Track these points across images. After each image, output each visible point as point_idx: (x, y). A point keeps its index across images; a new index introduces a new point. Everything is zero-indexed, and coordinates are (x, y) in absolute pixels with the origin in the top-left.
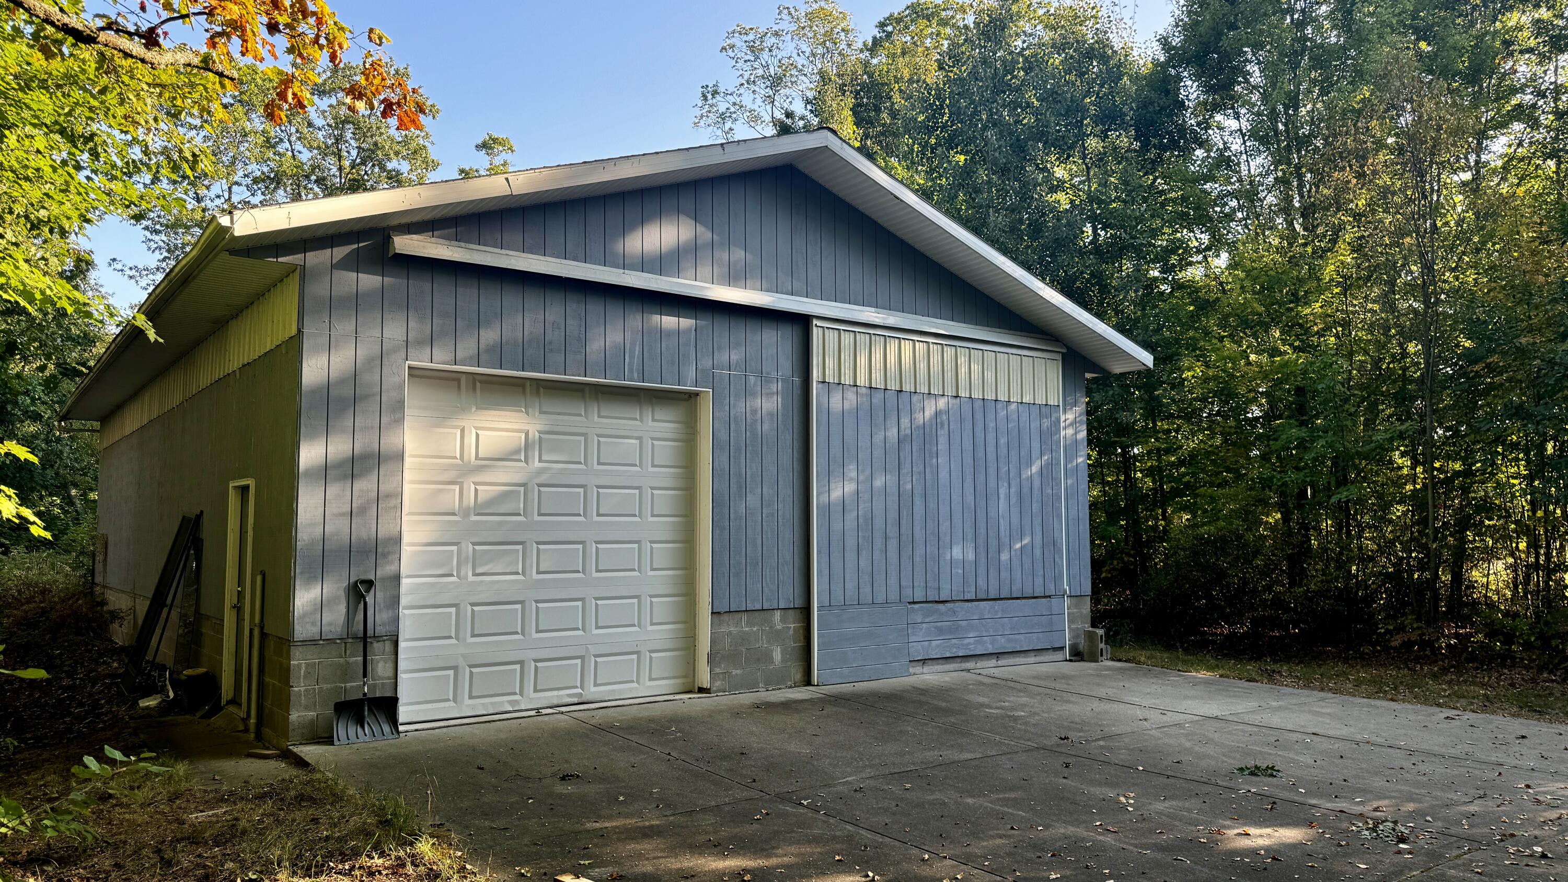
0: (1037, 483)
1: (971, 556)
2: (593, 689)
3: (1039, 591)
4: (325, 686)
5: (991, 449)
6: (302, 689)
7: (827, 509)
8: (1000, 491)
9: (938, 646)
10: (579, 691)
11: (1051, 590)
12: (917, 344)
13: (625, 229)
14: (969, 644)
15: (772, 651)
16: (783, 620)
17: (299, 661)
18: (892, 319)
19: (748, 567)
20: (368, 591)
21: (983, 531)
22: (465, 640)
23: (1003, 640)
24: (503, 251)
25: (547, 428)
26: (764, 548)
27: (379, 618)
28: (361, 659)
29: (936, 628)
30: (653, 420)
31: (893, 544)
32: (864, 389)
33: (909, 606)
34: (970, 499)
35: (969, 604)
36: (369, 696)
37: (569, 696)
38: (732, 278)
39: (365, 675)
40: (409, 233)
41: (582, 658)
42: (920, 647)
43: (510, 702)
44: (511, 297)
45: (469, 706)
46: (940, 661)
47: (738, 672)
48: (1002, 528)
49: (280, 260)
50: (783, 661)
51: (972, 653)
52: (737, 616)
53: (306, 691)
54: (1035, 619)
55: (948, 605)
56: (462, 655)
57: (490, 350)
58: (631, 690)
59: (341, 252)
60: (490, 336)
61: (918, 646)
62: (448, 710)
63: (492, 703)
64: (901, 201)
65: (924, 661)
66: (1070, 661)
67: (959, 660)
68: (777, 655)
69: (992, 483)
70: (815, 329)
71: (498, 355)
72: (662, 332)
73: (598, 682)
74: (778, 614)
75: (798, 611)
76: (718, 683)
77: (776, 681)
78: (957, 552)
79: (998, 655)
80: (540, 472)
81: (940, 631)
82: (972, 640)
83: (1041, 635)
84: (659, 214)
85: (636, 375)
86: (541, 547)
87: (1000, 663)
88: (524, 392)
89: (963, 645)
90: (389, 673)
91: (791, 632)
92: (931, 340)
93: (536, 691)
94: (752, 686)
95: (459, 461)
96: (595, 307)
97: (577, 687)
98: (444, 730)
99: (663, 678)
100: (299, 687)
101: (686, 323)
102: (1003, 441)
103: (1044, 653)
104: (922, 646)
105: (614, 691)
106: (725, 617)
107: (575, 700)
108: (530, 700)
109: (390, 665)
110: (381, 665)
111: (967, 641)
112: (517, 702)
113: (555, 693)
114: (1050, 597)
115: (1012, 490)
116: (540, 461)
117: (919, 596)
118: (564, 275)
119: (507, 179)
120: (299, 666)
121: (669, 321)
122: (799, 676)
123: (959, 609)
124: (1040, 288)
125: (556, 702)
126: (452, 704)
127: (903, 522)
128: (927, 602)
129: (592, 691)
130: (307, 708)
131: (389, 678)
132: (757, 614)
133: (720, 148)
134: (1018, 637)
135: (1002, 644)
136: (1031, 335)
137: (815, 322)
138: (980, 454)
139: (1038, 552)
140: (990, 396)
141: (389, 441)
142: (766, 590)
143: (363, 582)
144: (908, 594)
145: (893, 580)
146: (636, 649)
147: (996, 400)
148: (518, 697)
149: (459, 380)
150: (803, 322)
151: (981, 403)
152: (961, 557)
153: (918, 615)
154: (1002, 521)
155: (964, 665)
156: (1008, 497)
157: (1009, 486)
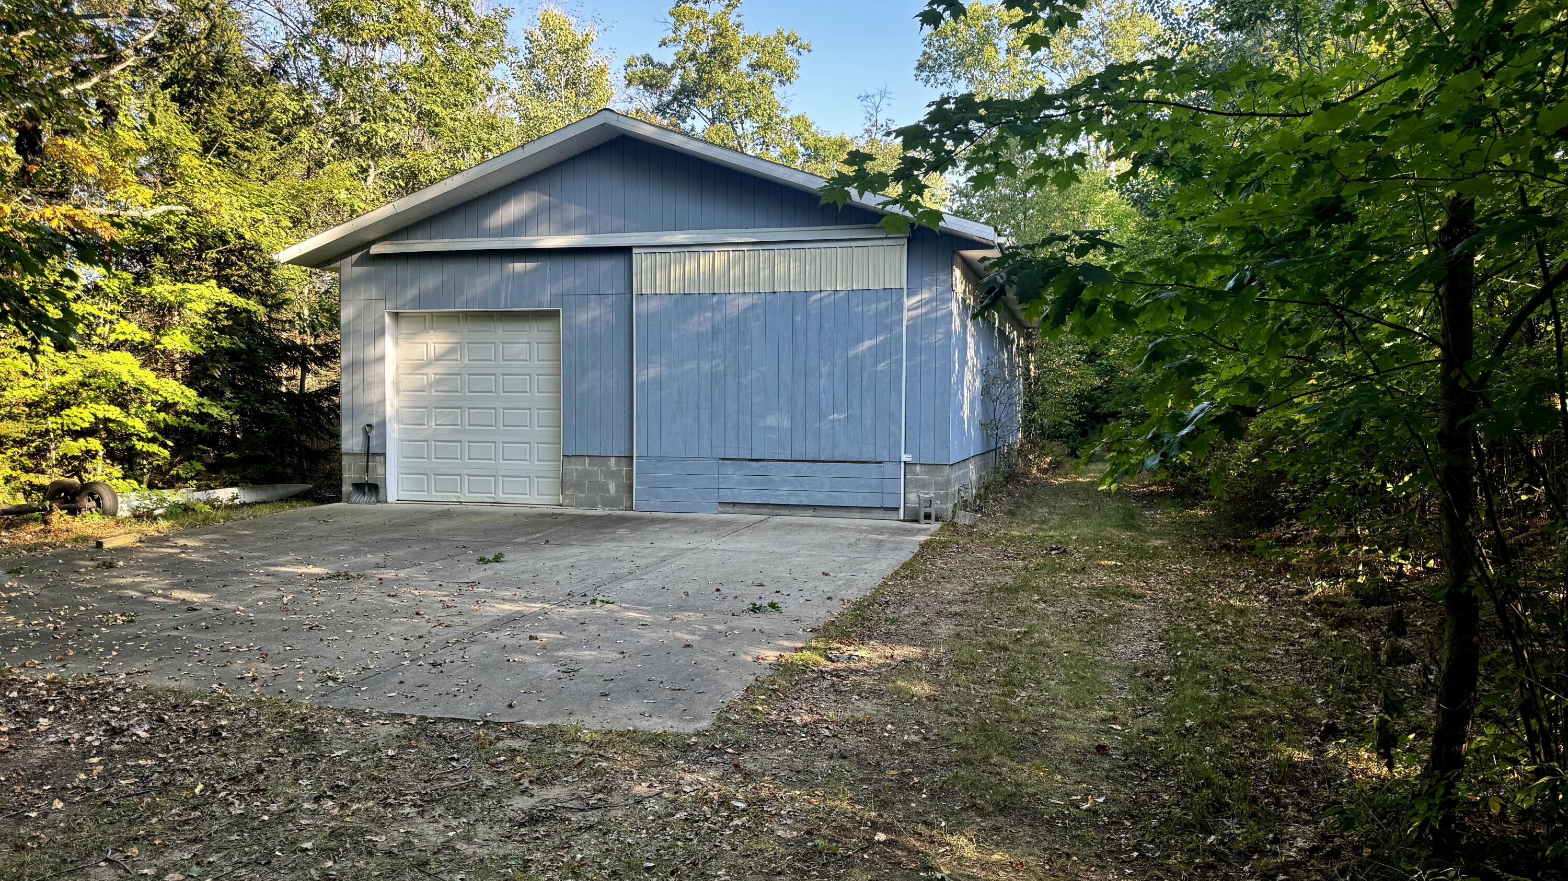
0: (870, 361)
1: (786, 423)
2: (502, 496)
3: (867, 457)
5: (813, 334)
6: (346, 476)
7: (645, 384)
8: (822, 369)
9: (747, 494)
10: (494, 495)
11: (884, 456)
14: (782, 495)
15: (608, 484)
16: (617, 464)
19: (589, 427)
20: (372, 430)
21: (801, 403)
23: (820, 496)
26: (601, 415)
27: (374, 446)
28: (366, 464)
29: (747, 480)
31: (705, 415)
32: (679, 296)
33: (721, 462)
35: (784, 464)
36: (374, 482)
39: (368, 472)
41: (493, 476)
43: (455, 496)
45: (434, 496)
46: (751, 506)
48: (823, 402)
50: (616, 492)
51: (783, 503)
54: (862, 482)
55: (761, 463)
58: (525, 499)
61: (729, 492)
63: (446, 496)
65: (734, 505)
66: (902, 520)
67: (766, 507)
68: (612, 487)
69: (813, 363)
70: (635, 256)
74: (613, 460)
75: (625, 459)
76: (567, 501)
77: (610, 505)
78: (771, 421)
79: (815, 507)
80: (465, 366)
81: (751, 482)
82: (785, 492)
83: (868, 495)
85: (509, 304)
86: (471, 410)
88: (459, 320)
89: (775, 495)
90: (383, 473)
91: (624, 473)
93: (469, 492)
94: (593, 506)
97: (492, 493)
99: (549, 495)
102: (828, 326)
103: (870, 511)
104: (732, 492)
105: (514, 498)
109: (382, 469)
110: (379, 468)
111: (779, 493)
112: (459, 497)
113: (480, 495)
114: (881, 463)
115: (837, 369)
117: (731, 454)
120: (345, 464)
121: (532, 266)
123: (772, 467)
125: (480, 500)
126: (426, 493)
128: (738, 459)
130: (348, 484)
131: (381, 475)
132: (596, 458)
134: (838, 494)
136: (875, 225)
137: (634, 251)
139: (868, 423)
141: (376, 352)
142: (603, 443)
143: (368, 425)
144: (719, 452)
145: (705, 442)
146: (527, 475)
148: (459, 494)
149: (425, 317)
152: (776, 425)
153: (729, 468)
154: (822, 396)
155: (776, 511)
156: (831, 374)
157: (834, 365)
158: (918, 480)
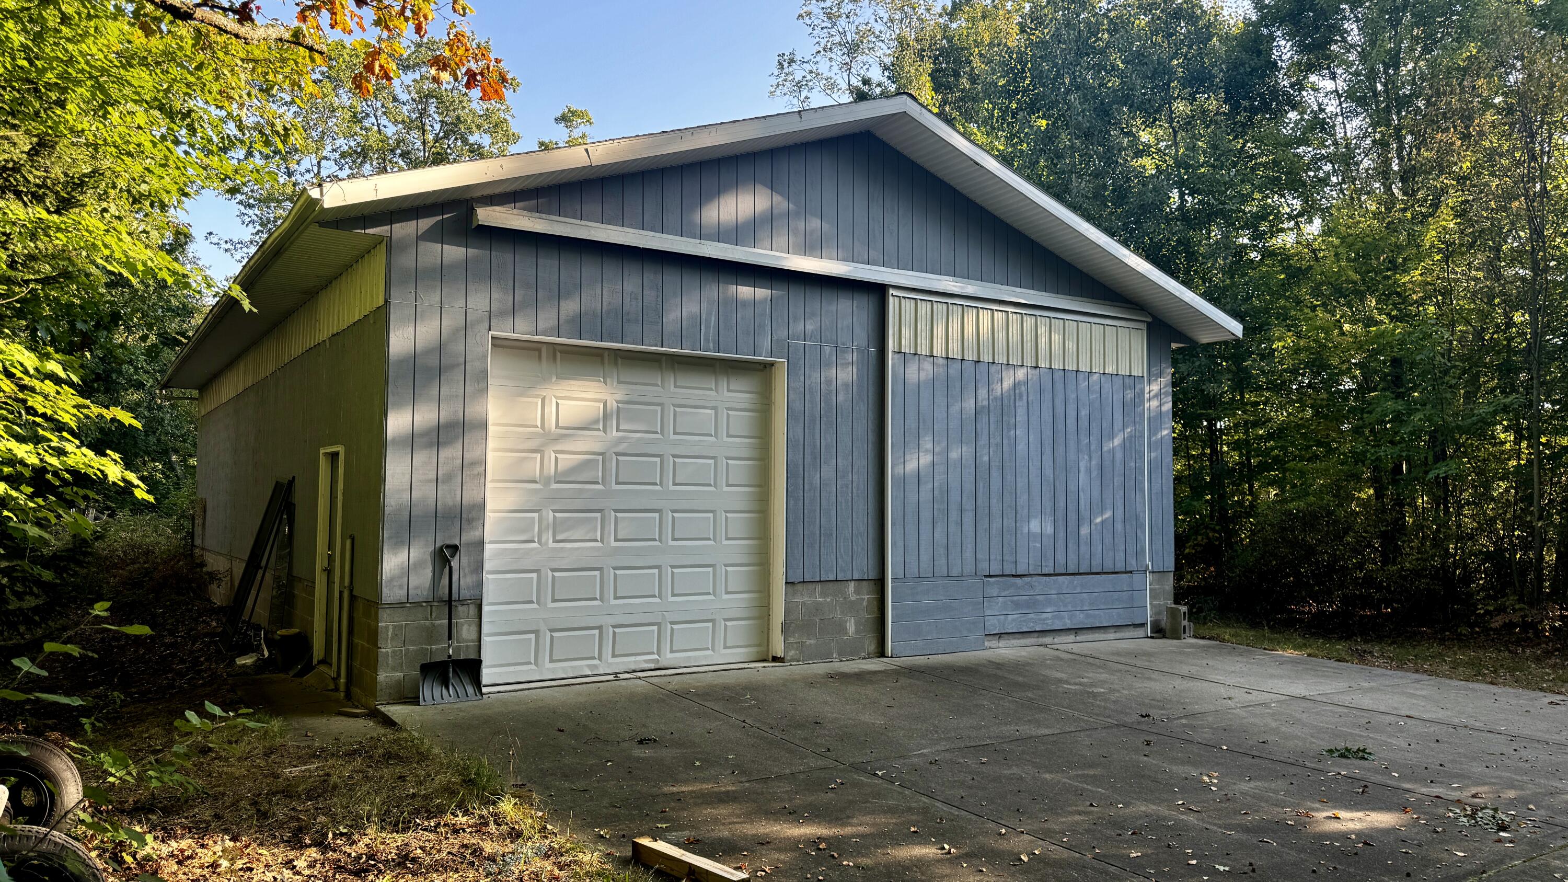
0: (1119, 455)
1: (1049, 530)
2: (669, 655)
3: (1120, 566)
4: (411, 648)
5: (1071, 422)
6: (390, 650)
7: (902, 481)
8: (1081, 464)
9: (1013, 620)
10: (656, 657)
11: (1132, 564)
12: (996, 313)
13: (702, 199)
14: (1047, 619)
15: (846, 622)
16: (857, 591)
17: (386, 623)
18: (971, 288)
19: (822, 538)
20: (453, 556)
21: (1061, 504)
22: (546, 604)
23: (1082, 616)
24: (583, 222)
25: (626, 398)
26: (839, 519)
27: (463, 582)
28: (446, 621)
29: (1012, 602)
30: (729, 391)
31: (969, 518)
32: (941, 360)
33: (985, 580)
34: (1049, 472)
35: (1047, 579)
36: (453, 658)
37: (646, 661)
38: (807, 249)
39: (450, 638)
40: (492, 205)
41: (659, 624)
42: (996, 621)
43: (589, 666)
44: (590, 269)
45: (550, 670)
46: (1017, 636)
47: (812, 642)
48: (1082, 502)
49: (367, 231)
50: (857, 631)
51: (1049, 628)
52: (811, 586)
53: (393, 652)
54: (1116, 595)
55: (1026, 579)
56: (543, 619)
57: (570, 321)
58: (706, 657)
59: (425, 224)
60: (570, 307)
61: (994, 620)
62: (529, 672)
63: (572, 667)
64: (982, 166)
65: (1000, 635)
66: (1152, 637)
67: (1036, 635)
68: (851, 626)
69: (1072, 456)
70: (891, 299)
71: (578, 325)
72: (738, 303)
73: (674, 649)
74: (852, 585)
75: (872, 582)
76: (792, 653)
77: (849, 652)
78: (1035, 526)
79: (1077, 631)
80: (619, 441)
81: (1017, 605)
82: (1049, 615)
83: (1121, 611)
84: (736, 185)
85: (711, 345)
86: (619, 515)
87: (1079, 638)
88: (603, 363)
89: (1040, 620)
90: (474, 636)
91: (865, 603)
92: (1010, 309)
93: (614, 656)
94: (825, 657)
95: (539, 430)
96: (671, 277)
97: (653, 653)
98: (526, 692)
99: (738, 647)
100: (387, 648)
101: (762, 293)
102: (1084, 413)
103: (1125, 629)
104: (998, 620)
105: (689, 657)
106: (799, 587)
107: (652, 666)
108: (611, 664)
109: (474, 629)
110: (465, 628)
111: (1044, 616)
112: (596, 666)
113: (632, 658)
114: (1131, 572)
115: (1093, 463)
116: (618, 430)
117: (995, 569)
118: (641, 246)
119: (587, 150)
120: (387, 627)
121: (745, 291)
122: (872, 647)
123: (1036, 584)
124: (1125, 256)
125: (633, 667)
126: (533, 667)
127: (980, 494)
128: (1003, 576)
129: (669, 658)
130: (394, 669)
131: (473, 641)
132: (831, 585)
133: (797, 115)
134: (1097, 612)
135: (1080, 619)
136: (1115, 303)
137: (891, 291)
138: (1060, 426)
139: (1119, 527)
140: (1071, 366)
141: (473, 410)
142: (839, 560)
143: (448, 547)
144: (984, 567)
145: (969, 554)
146: (710, 617)
147: (1077, 371)
148: (596, 662)
149: (539, 350)
150: (879, 291)
151: (1062, 373)
152: (1038, 530)
153: (994, 588)
156: (1088, 470)
157: (1090, 459)
158: (1152, 590)
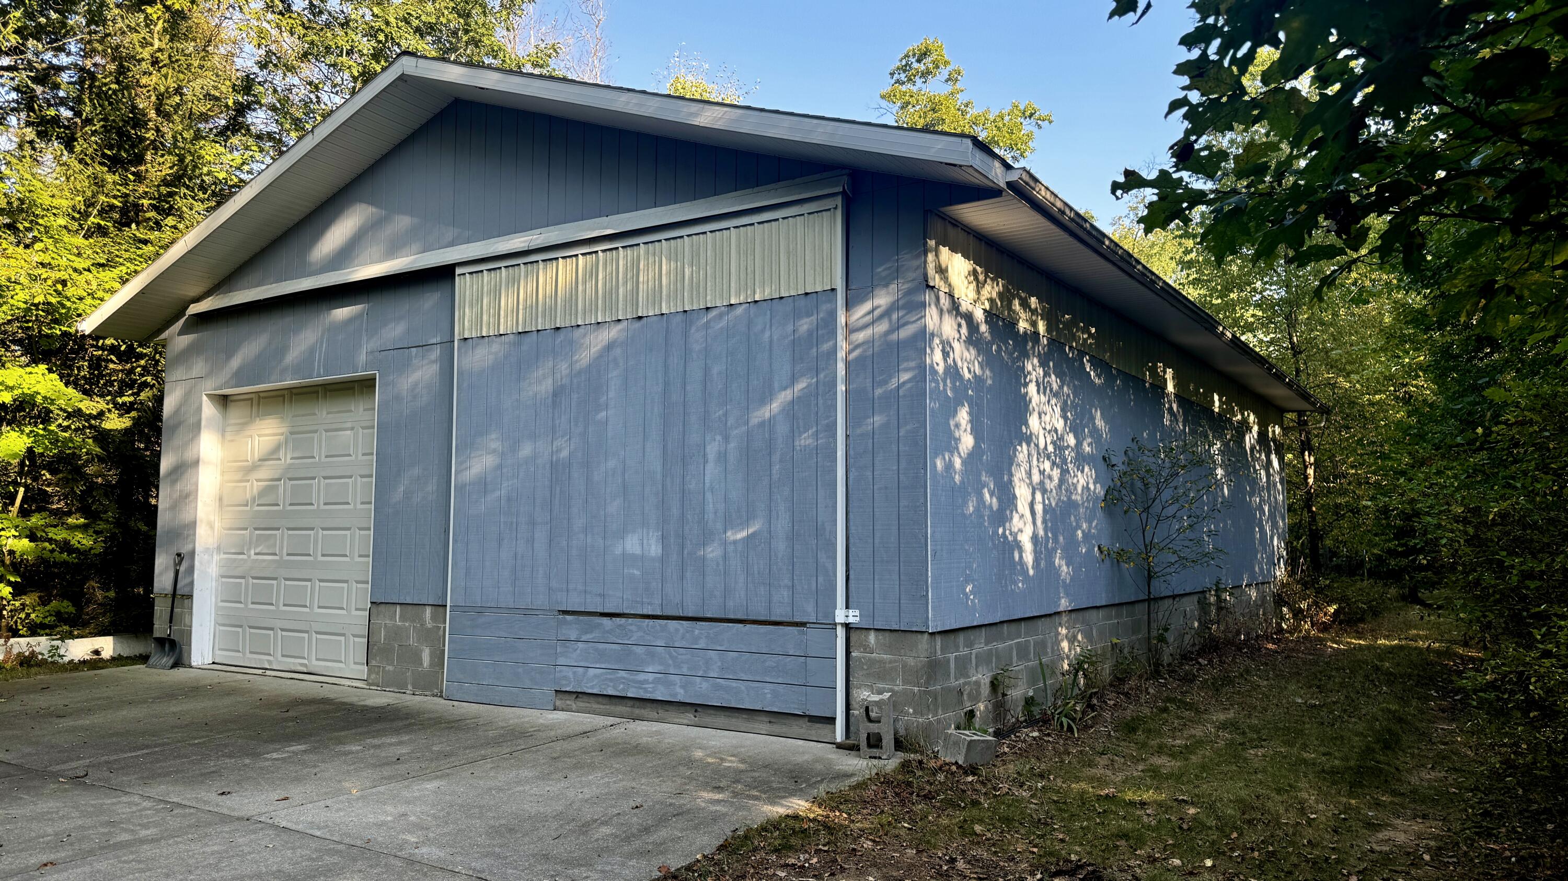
1: (655, 549)
2: (315, 662)
3: (781, 613)
5: (694, 386)
8: (708, 449)
9: (596, 676)
10: (306, 662)
11: (808, 612)
15: (422, 652)
16: (433, 618)
17: (157, 607)
19: (402, 557)
20: (180, 561)
21: (674, 512)
22: (248, 605)
23: (705, 685)
27: (184, 581)
29: (596, 650)
31: (541, 535)
32: (512, 336)
33: (560, 616)
37: (303, 664)
39: (171, 622)
41: (308, 633)
42: (570, 675)
43: (268, 661)
45: (250, 659)
46: (600, 699)
47: (391, 668)
48: (710, 507)
50: (432, 663)
51: (648, 696)
52: (392, 608)
54: (771, 661)
55: (618, 620)
56: (247, 617)
58: (340, 669)
61: (569, 672)
62: (239, 659)
63: (259, 659)
65: (577, 695)
66: (839, 744)
67: (630, 703)
68: (426, 657)
69: (694, 438)
70: (457, 277)
73: (319, 656)
74: (428, 610)
76: (373, 676)
77: (422, 686)
78: (632, 544)
79: (695, 708)
81: (602, 656)
82: (651, 677)
83: (781, 689)
85: (322, 371)
86: (289, 532)
87: (697, 720)
89: (635, 681)
90: (187, 625)
91: (441, 633)
93: (282, 655)
94: (401, 687)
95: (249, 463)
97: (306, 658)
103: (790, 720)
104: (574, 673)
106: (383, 609)
107: (305, 670)
110: (186, 616)
111: (642, 677)
112: (271, 662)
113: (292, 660)
114: (803, 624)
115: (732, 446)
116: (290, 458)
117: (575, 604)
123: (633, 628)
125: (293, 668)
126: (241, 655)
127: (556, 502)
128: (586, 613)
129: (315, 665)
131: (186, 628)
132: (409, 608)
137: (458, 271)
138: (676, 395)
139: (781, 546)
143: (178, 555)
144: (559, 599)
145: (540, 581)
148: (272, 658)
149: (252, 399)
152: (638, 551)
153: (572, 629)
154: (709, 496)
155: (637, 711)
156: (722, 457)
157: (726, 439)
158: (872, 662)
